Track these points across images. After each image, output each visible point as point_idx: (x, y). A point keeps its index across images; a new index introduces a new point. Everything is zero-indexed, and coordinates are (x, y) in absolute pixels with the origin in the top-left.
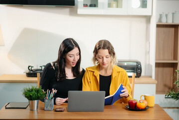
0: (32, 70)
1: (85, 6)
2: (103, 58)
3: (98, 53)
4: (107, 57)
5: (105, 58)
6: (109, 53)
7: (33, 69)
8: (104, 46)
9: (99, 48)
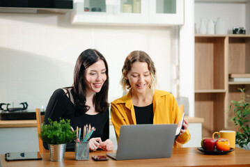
0: (8, 110)
1: (87, 10)
2: (139, 75)
3: (132, 69)
4: (145, 76)
5: (142, 76)
6: (149, 69)
7: (9, 107)
8: (140, 57)
9: (134, 61)
